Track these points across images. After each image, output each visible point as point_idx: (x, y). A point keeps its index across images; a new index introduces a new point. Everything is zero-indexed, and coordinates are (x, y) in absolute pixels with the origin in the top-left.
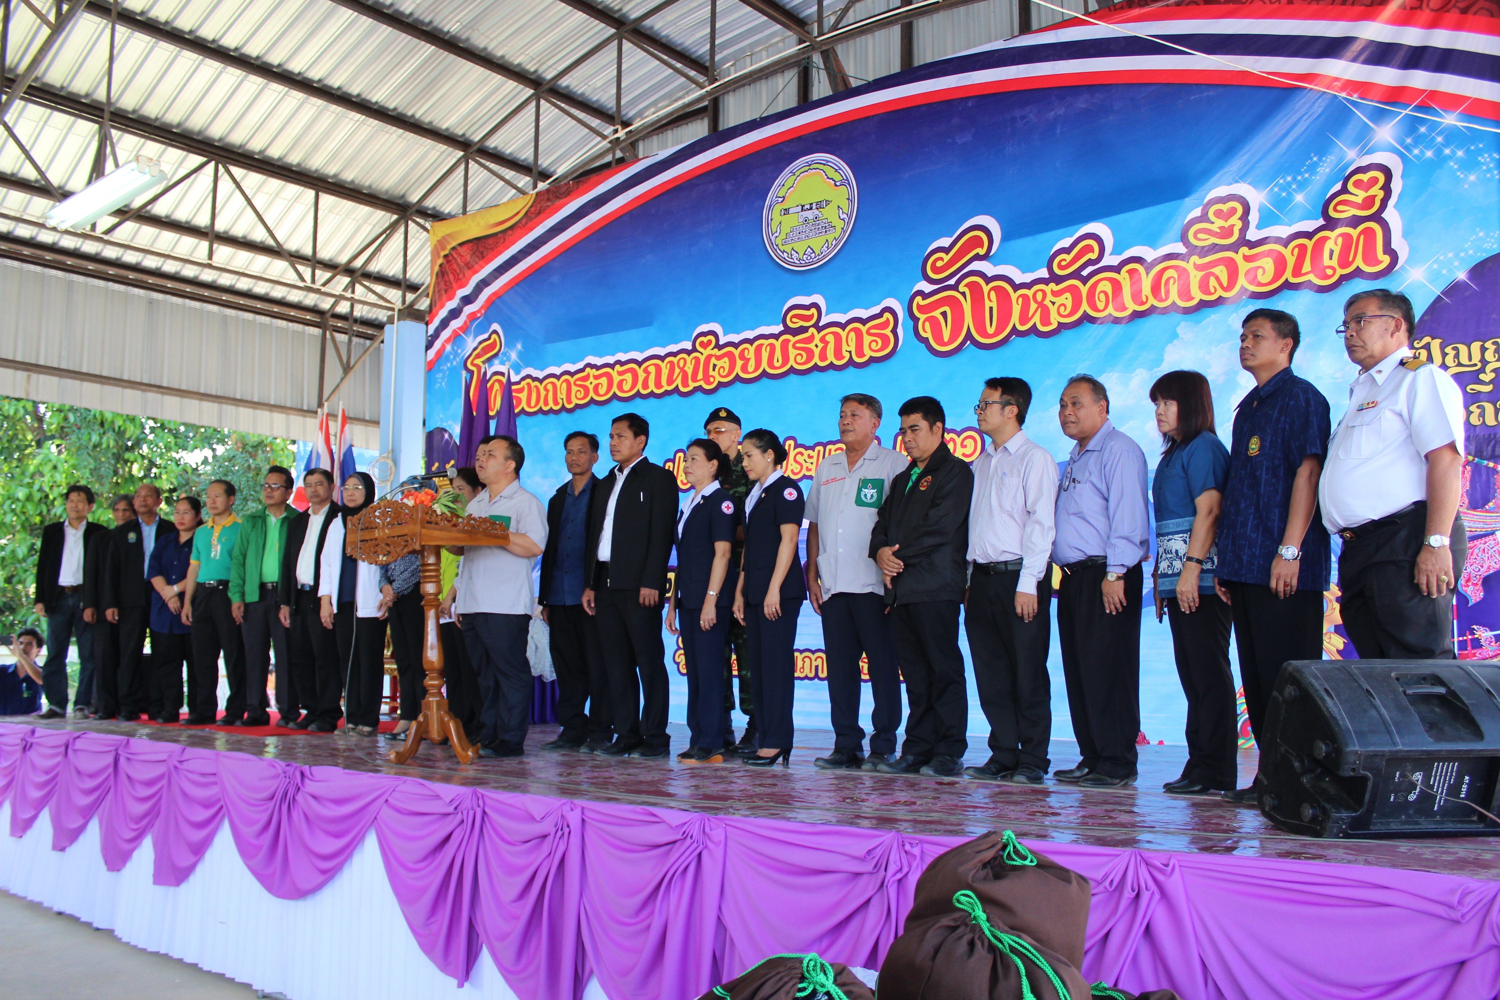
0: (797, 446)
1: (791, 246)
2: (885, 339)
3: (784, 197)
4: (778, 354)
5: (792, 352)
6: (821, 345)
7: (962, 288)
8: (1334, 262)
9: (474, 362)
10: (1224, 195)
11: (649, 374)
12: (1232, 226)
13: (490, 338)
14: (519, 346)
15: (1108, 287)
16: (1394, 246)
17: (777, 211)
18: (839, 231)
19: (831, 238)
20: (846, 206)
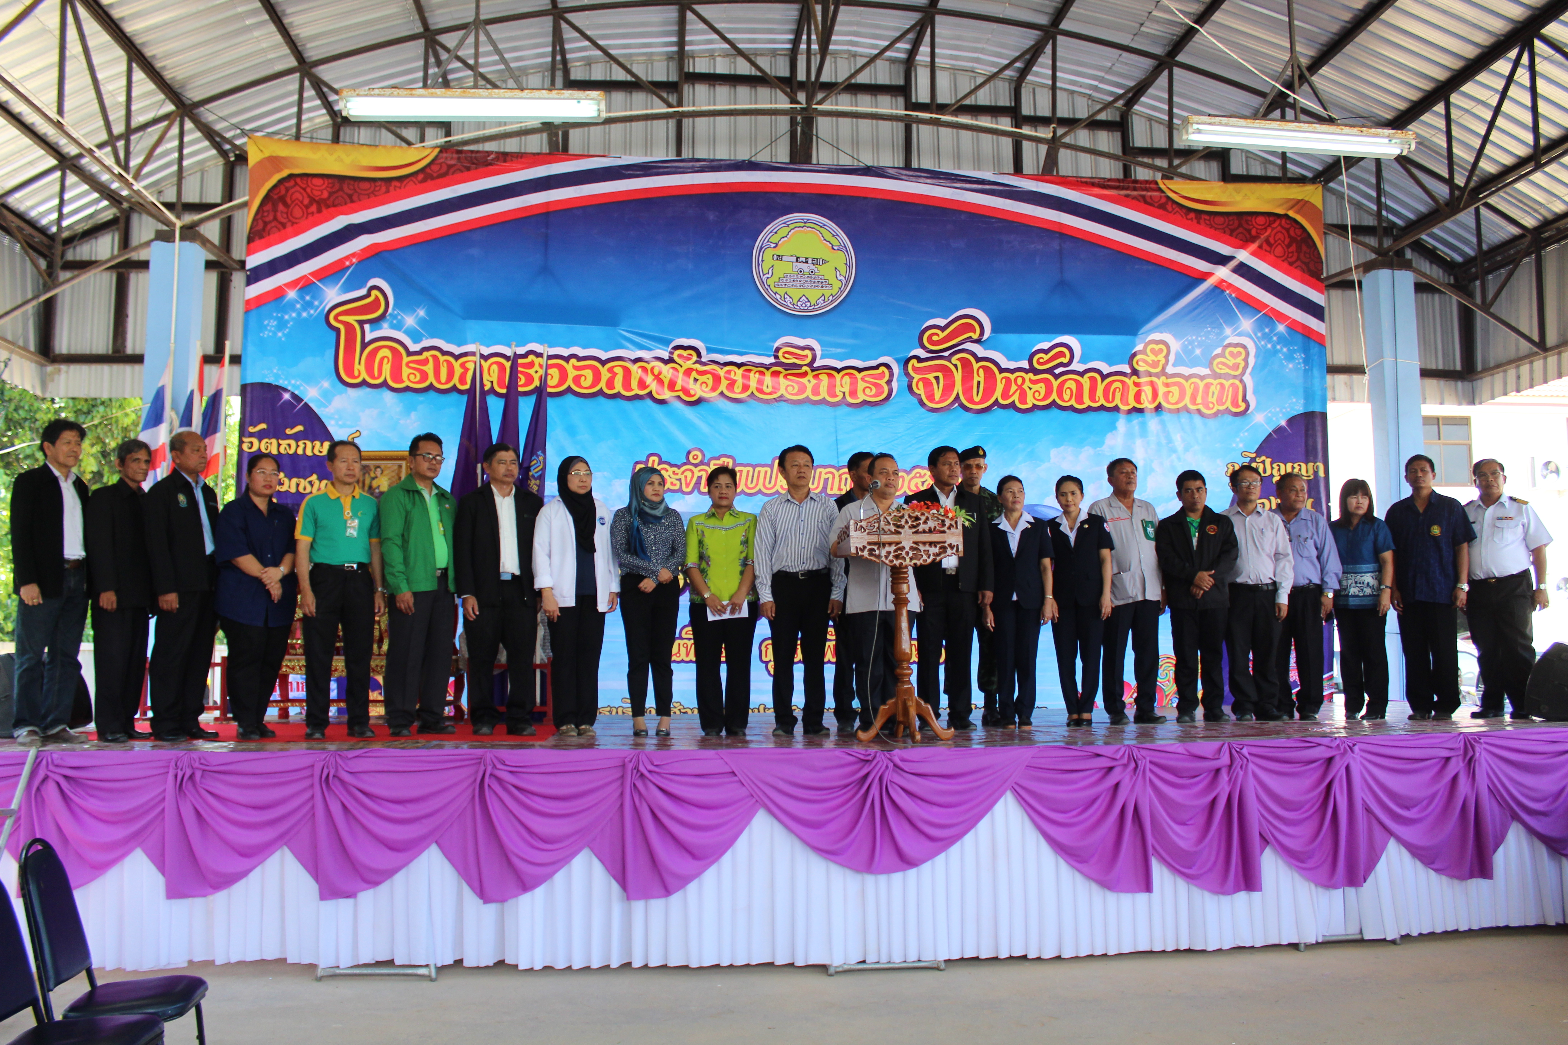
1: (785, 290)
2: (879, 388)
3: (777, 245)
4: (768, 382)
5: (783, 384)
6: (814, 383)
7: (955, 361)
8: (1214, 400)
9: (341, 318)
10: (1157, 339)
11: (615, 374)
12: (1159, 361)
13: (368, 295)
14: (422, 313)
15: (1073, 385)
16: (1248, 398)
17: (768, 254)
18: (835, 290)
19: (827, 293)
20: (843, 269)
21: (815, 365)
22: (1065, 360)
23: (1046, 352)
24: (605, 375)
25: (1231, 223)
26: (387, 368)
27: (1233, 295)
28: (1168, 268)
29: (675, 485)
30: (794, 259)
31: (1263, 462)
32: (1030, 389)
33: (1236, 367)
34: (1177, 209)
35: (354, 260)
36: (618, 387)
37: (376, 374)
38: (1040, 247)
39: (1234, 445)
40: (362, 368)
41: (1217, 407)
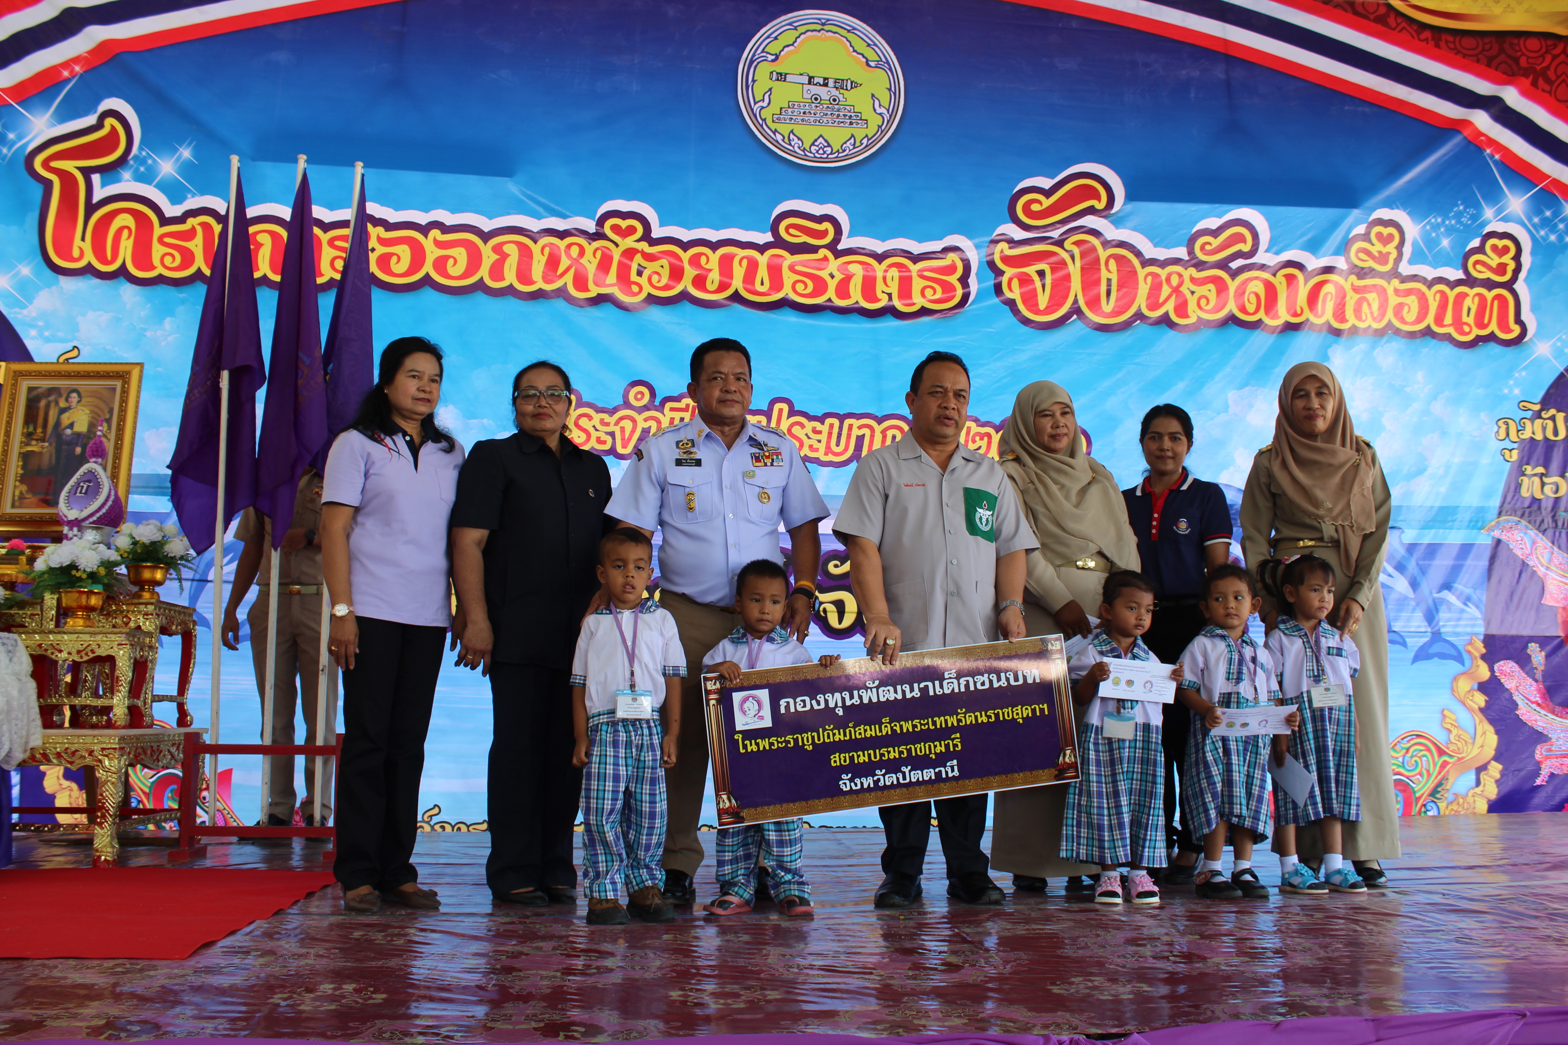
0: (792, 412)
1: (789, 127)
2: (948, 288)
3: (777, 57)
4: (762, 273)
5: (788, 278)
6: (839, 276)
7: (1067, 244)
8: (1471, 320)
9: (54, 164)
10: (1386, 218)
11: (504, 256)
12: (1389, 253)
13: (99, 125)
14: (186, 153)
15: (1260, 288)
16: (1523, 317)
17: (763, 71)
18: (872, 130)
19: (859, 133)
20: (884, 97)
21: (840, 247)
22: (1246, 247)
23: (1215, 233)
24: (488, 257)
25: (1487, 47)
26: (127, 246)
27: (1497, 157)
28: (1394, 111)
29: (604, 442)
30: (805, 80)
31: (1553, 418)
32: (1193, 293)
33: (1501, 269)
34: (1404, 24)
35: (77, 68)
36: (510, 277)
37: (109, 257)
38: (1196, 74)
39: (1506, 391)
40: (87, 246)
41: (1476, 332)
